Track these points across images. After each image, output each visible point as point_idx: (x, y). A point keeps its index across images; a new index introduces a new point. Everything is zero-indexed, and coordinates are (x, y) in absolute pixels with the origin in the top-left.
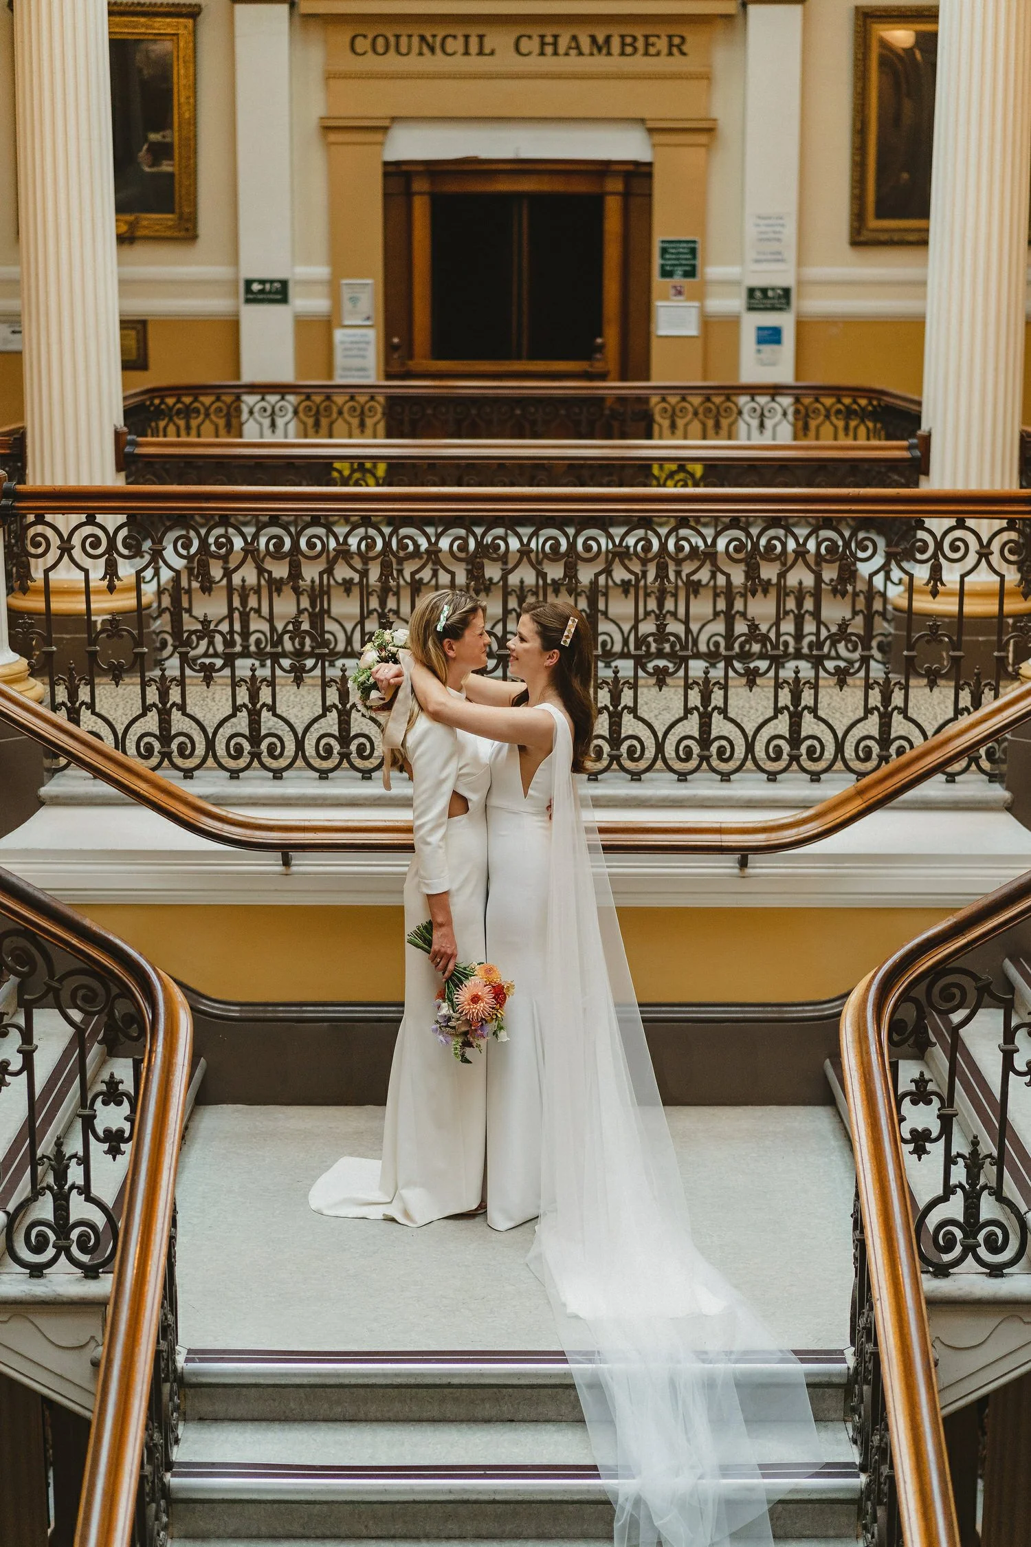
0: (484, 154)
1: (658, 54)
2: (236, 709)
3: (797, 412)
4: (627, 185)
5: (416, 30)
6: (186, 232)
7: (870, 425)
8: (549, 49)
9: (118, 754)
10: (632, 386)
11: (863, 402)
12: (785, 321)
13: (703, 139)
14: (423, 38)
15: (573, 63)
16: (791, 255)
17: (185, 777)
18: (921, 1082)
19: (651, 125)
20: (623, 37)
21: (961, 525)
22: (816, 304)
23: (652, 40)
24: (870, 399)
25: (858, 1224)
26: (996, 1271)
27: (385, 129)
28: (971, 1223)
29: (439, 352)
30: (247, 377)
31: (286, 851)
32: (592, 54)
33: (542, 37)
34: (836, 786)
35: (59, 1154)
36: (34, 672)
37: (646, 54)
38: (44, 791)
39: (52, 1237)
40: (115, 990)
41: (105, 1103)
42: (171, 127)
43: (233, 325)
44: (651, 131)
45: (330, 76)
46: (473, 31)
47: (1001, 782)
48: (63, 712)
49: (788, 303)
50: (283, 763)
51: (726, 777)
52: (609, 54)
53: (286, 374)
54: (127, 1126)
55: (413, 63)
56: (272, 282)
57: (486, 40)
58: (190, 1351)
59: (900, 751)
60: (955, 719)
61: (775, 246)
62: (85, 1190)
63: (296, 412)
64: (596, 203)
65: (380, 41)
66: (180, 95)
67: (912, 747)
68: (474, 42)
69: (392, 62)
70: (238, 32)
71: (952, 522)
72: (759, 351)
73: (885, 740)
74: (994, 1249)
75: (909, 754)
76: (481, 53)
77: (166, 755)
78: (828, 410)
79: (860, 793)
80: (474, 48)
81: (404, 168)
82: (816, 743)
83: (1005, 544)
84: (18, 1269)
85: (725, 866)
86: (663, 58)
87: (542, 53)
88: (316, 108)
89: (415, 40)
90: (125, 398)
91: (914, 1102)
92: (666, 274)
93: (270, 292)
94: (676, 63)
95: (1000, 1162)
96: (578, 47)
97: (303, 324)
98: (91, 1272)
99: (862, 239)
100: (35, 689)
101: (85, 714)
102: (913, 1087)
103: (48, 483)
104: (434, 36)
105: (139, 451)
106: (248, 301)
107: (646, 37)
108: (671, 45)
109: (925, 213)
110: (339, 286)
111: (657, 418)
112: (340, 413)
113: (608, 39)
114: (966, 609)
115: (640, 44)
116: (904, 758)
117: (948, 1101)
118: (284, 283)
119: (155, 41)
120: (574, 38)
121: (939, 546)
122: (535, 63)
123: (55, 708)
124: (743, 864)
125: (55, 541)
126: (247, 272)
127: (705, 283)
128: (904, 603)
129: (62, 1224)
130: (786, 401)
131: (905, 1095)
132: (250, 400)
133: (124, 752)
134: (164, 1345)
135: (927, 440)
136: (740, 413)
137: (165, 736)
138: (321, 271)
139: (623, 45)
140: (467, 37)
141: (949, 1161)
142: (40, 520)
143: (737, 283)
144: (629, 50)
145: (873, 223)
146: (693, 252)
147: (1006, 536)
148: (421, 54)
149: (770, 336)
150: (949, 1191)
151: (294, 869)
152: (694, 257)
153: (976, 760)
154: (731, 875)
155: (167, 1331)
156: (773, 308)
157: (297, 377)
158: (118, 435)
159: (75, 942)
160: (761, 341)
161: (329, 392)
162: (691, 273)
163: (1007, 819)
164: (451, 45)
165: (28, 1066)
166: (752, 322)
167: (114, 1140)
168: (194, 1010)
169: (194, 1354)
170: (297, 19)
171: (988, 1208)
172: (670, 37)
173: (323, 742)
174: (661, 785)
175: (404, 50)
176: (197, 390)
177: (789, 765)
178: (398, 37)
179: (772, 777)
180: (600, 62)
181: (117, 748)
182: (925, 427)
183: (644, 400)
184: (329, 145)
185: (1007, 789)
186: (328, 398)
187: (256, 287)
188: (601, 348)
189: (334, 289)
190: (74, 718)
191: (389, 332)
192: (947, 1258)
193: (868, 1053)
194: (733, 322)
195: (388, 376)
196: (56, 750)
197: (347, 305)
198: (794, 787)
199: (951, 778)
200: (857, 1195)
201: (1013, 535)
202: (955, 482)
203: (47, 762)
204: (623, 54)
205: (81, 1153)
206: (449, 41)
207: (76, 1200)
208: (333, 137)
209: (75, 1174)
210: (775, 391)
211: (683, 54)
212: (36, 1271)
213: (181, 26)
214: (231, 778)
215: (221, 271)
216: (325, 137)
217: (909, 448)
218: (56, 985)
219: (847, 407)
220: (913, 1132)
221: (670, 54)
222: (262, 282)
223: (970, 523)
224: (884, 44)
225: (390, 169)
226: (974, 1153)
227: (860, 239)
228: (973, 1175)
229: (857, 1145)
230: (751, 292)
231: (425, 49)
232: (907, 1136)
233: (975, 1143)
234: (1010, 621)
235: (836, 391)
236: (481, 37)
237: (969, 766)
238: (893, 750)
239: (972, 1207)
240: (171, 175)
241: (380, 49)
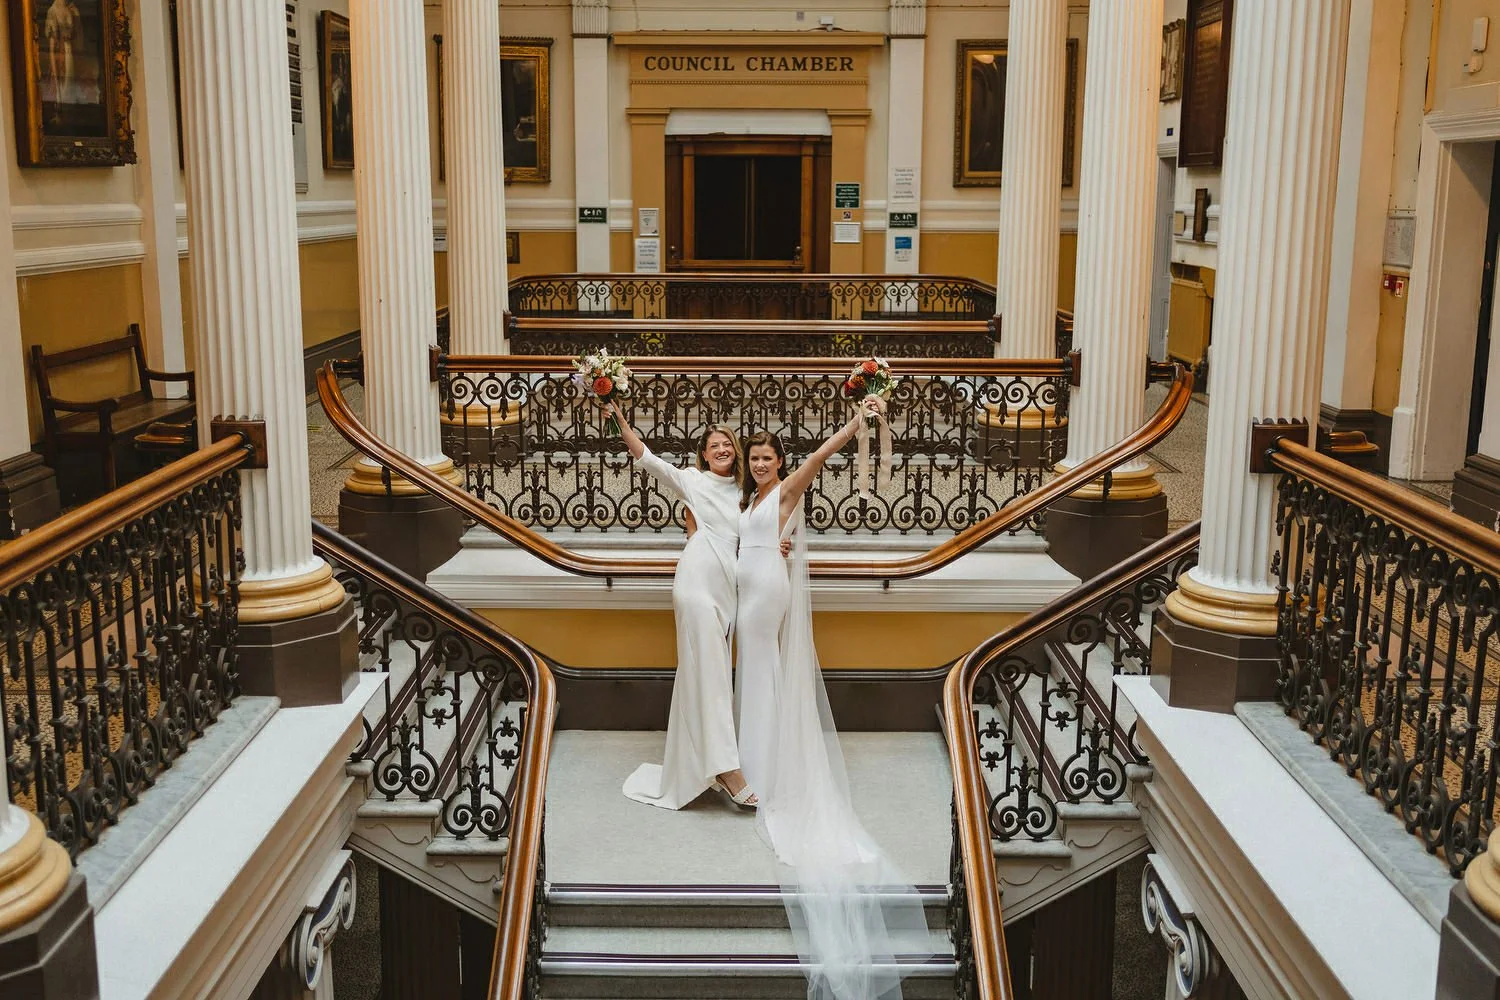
0: (728, 131)
1: (835, 69)
2: (579, 490)
3: (920, 292)
4: (815, 150)
5: (686, 55)
6: (543, 179)
7: (966, 300)
8: (767, 67)
9: (508, 518)
10: (819, 277)
11: (962, 287)
12: (913, 234)
13: (862, 122)
14: (690, 59)
15: (783, 75)
16: (918, 194)
17: (548, 531)
18: (992, 724)
19: (830, 113)
20: (813, 59)
21: (1018, 380)
22: (932, 224)
23: (831, 61)
24: (966, 285)
25: (954, 811)
26: (1038, 838)
27: (666, 115)
28: (1023, 808)
29: (699, 256)
30: (581, 270)
31: (609, 577)
32: (794, 69)
33: (764, 59)
34: (943, 538)
35: (475, 765)
36: (456, 466)
37: (828, 69)
38: (462, 539)
39: (470, 815)
40: (509, 668)
41: (503, 735)
42: (535, 114)
43: (572, 235)
44: (830, 117)
45: (632, 83)
46: (722, 56)
47: (1043, 536)
48: (474, 493)
49: (916, 224)
50: (608, 522)
51: (875, 532)
52: (805, 69)
53: (605, 268)
54: (516, 749)
55: (683, 75)
56: (596, 209)
57: (729, 61)
58: (553, 885)
59: (982, 517)
60: (1015, 497)
61: (906, 188)
62: (490, 787)
63: (611, 292)
64: (796, 161)
65: (664, 61)
66: (540, 95)
67: (989, 515)
68: (721, 62)
69: (671, 74)
70: (575, 55)
71: (1013, 378)
72: (897, 253)
73: (972, 510)
74: (1037, 825)
75: (987, 520)
76: (726, 69)
77: (536, 518)
78: (939, 291)
79: (957, 543)
80: (721, 66)
81: (678, 139)
82: (931, 512)
83: (1045, 392)
84: (450, 834)
85: (876, 587)
86: (838, 71)
87: (763, 69)
88: (624, 103)
89: (685, 61)
90: (509, 284)
91: (989, 736)
92: (839, 205)
93: (595, 216)
94: (847, 75)
95: (1039, 772)
96: (786, 65)
97: (615, 234)
98: (493, 837)
99: (961, 183)
100: (457, 478)
101: (488, 493)
102: (987, 727)
103: (463, 353)
104: (697, 58)
105: (517, 326)
106: (581, 221)
107: (828, 59)
108: (843, 65)
109: (999, 169)
110: (638, 212)
111: (834, 295)
112: (638, 292)
113: (804, 60)
114: (1022, 424)
115: (824, 63)
116: (984, 522)
117: (1009, 736)
118: (604, 210)
119: (523, 61)
120: (783, 59)
121: (1005, 392)
122: (759, 75)
123: (469, 489)
124: (886, 586)
125: (470, 389)
126: (582, 202)
127: (864, 210)
128: (984, 419)
129: (476, 807)
130: (914, 285)
131: (982, 732)
132: (583, 284)
133: (511, 517)
134: (538, 884)
135: (999, 320)
136: (885, 293)
137: (536, 506)
138: (626, 203)
139: (814, 64)
140: (717, 59)
141: (1010, 771)
142: (461, 376)
143: (885, 210)
144: (817, 67)
145: (968, 174)
146: (857, 191)
147: (1047, 387)
148: (689, 69)
149: (903, 243)
150: (1009, 790)
151: (614, 587)
152: (858, 195)
153: (1027, 522)
154: (879, 592)
155: (540, 873)
156: (906, 226)
157: (611, 270)
158: (505, 316)
159: (485, 639)
160: (898, 246)
161: (632, 279)
162: (855, 204)
163: (1047, 558)
164: (707, 63)
165: (456, 712)
166: (892, 235)
167: (508, 757)
168: (554, 673)
169: (556, 887)
170: (612, 47)
171: (1033, 800)
172: (843, 59)
173: (631, 510)
174: (836, 537)
175: (678, 67)
176: (550, 278)
177: (914, 525)
178: (674, 59)
179: (904, 532)
180: (799, 75)
181: (507, 514)
182: (998, 312)
183: (826, 285)
184: (631, 125)
185: (1047, 540)
186: (631, 283)
187: (586, 212)
188: (799, 253)
189: (634, 213)
190: (481, 496)
191: (669, 241)
192: (1008, 830)
193: (960, 708)
194: (880, 234)
195: (668, 270)
196: (469, 515)
197: (643, 224)
198: (917, 538)
199: (1012, 533)
200: (954, 793)
201: (1052, 387)
202: (1016, 355)
203: (464, 521)
204: (813, 69)
205: (488, 765)
206: (706, 61)
207: (484, 792)
208: (635, 120)
209: (484, 777)
210: (907, 279)
211: (851, 69)
212: (461, 836)
213: (541, 52)
214: (576, 531)
215: (566, 203)
216: (629, 121)
217: (988, 325)
218: (474, 664)
219: (952, 290)
220: (988, 754)
221: (843, 69)
222: (590, 209)
223: (1025, 379)
224: (976, 63)
225: (670, 140)
226: (1025, 767)
227: (960, 183)
228: (1024, 780)
229: (951, 749)
230: (892, 216)
231: (691, 67)
232: (984, 756)
233: (1025, 760)
234: (1050, 431)
235: (945, 279)
236: (726, 59)
237: (1023, 526)
238: (977, 515)
239: (1023, 799)
240: (535, 143)
241: (664, 66)
